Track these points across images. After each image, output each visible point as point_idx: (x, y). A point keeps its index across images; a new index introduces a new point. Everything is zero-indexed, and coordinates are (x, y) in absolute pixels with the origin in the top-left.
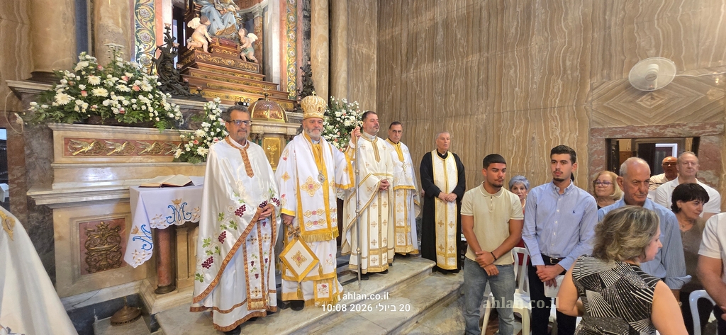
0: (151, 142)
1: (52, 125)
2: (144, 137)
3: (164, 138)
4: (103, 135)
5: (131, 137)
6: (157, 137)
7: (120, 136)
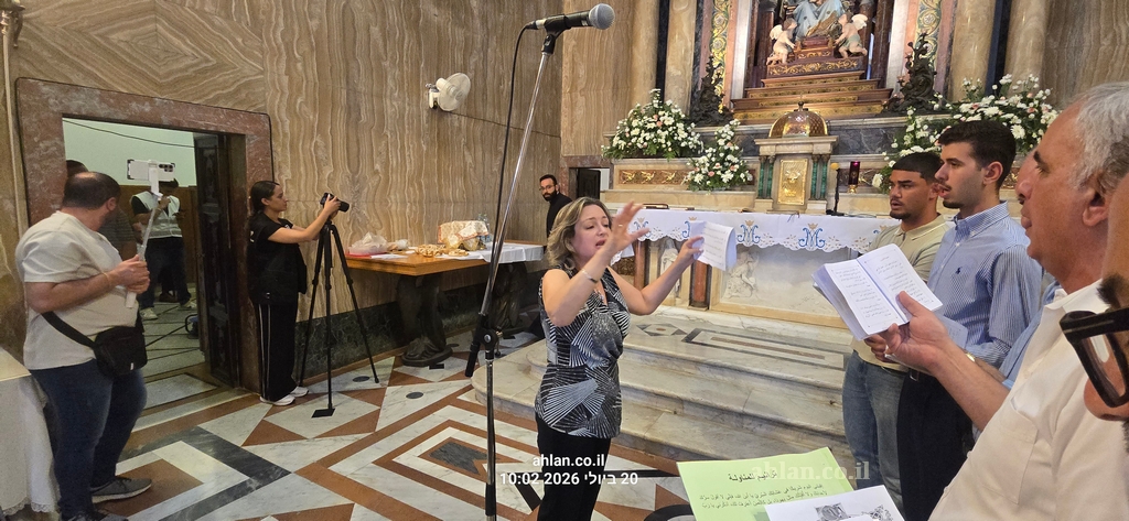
0: (672, 171)
1: (613, 161)
2: (667, 167)
3: (682, 167)
4: (641, 167)
5: (658, 167)
6: (677, 167)
7: (651, 167)
